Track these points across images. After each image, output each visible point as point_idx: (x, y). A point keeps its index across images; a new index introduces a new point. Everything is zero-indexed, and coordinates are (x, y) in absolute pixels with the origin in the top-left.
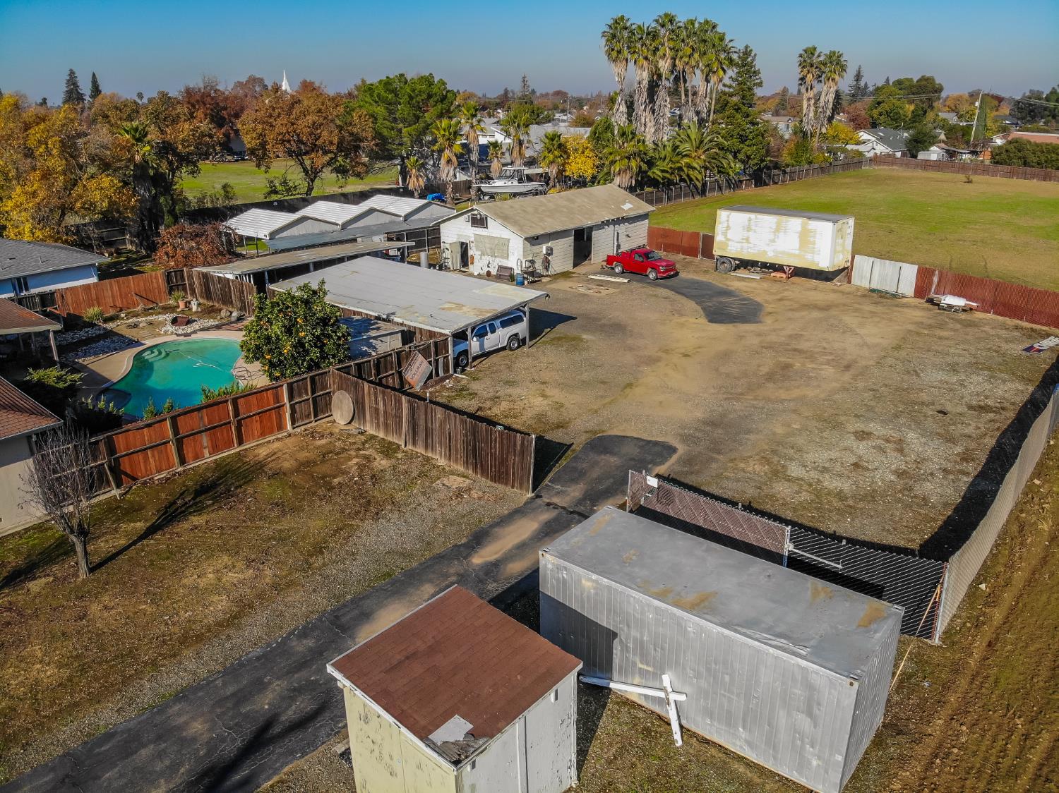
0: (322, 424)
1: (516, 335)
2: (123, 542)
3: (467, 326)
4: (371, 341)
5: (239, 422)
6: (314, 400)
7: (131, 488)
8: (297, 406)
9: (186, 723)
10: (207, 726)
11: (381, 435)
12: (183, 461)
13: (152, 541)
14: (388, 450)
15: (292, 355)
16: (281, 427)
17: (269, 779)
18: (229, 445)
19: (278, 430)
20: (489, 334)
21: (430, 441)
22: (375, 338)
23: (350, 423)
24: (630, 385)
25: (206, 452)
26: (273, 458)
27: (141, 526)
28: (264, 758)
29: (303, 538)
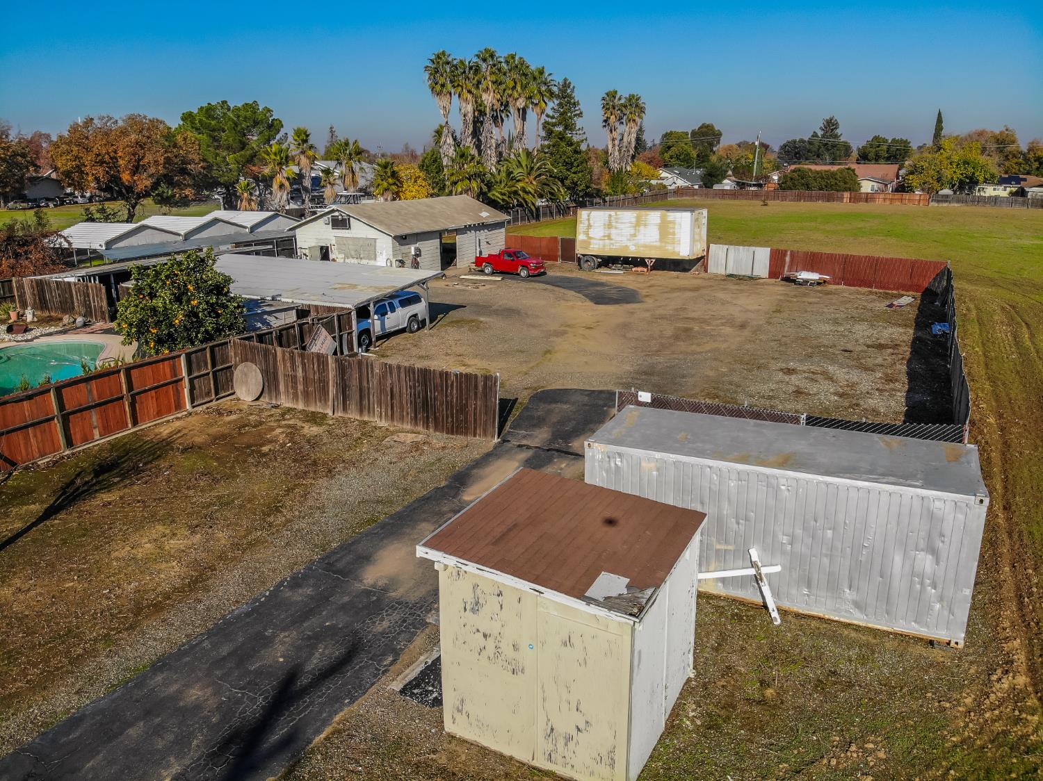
0: (225, 403)
1: (415, 316)
2: (19, 525)
3: (369, 301)
4: (265, 317)
5: (133, 397)
6: (215, 374)
7: (10, 474)
8: (196, 381)
9: (180, 692)
10: (209, 691)
11: (301, 406)
12: (70, 443)
13: (56, 522)
14: (315, 419)
15: (185, 326)
16: (179, 406)
17: (318, 732)
18: (124, 426)
19: (176, 410)
20: (389, 313)
21: (365, 402)
22: (270, 313)
23: (257, 399)
24: (548, 352)
25: (96, 433)
26: (179, 435)
27: (36, 508)
28: (301, 712)
29: (250, 501)
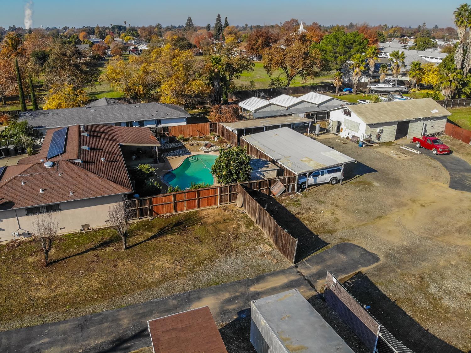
0: (231, 205)
2: (142, 240)
3: (307, 172)
4: (262, 172)
5: (199, 199)
6: (230, 195)
7: (155, 217)
8: (223, 197)
9: (123, 318)
10: (128, 322)
11: (250, 216)
12: (176, 211)
13: (150, 242)
14: (249, 223)
16: (215, 203)
17: (134, 350)
18: (195, 207)
19: (214, 204)
20: (320, 176)
22: (264, 171)
23: (241, 207)
24: (380, 217)
25: (185, 208)
26: (207, 216)
27: (150, 234)
28: (138, 341)
